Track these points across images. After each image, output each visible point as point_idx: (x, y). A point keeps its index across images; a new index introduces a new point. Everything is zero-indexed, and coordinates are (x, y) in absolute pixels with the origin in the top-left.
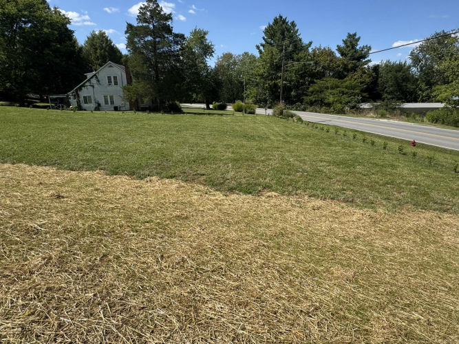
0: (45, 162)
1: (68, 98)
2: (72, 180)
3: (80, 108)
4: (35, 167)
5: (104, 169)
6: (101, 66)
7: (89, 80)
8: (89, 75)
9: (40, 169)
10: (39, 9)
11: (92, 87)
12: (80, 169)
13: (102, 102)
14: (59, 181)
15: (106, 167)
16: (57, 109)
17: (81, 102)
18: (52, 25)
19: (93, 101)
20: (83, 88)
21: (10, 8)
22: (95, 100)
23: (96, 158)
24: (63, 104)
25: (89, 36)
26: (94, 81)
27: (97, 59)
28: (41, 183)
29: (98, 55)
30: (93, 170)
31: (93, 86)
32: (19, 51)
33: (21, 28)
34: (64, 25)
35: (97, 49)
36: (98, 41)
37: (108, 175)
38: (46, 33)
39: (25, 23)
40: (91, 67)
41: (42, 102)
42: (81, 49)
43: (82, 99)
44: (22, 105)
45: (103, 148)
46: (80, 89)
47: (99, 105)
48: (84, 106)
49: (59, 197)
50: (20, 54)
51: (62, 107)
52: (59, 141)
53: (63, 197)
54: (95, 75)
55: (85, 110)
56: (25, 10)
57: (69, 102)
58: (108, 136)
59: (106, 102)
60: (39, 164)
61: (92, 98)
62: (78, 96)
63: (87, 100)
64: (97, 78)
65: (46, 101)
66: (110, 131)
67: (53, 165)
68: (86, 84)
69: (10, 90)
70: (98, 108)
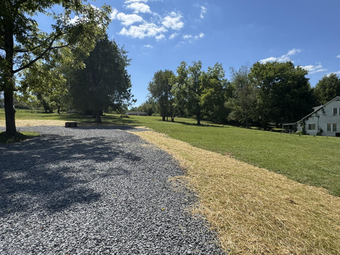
0: (279, 170)
1: (296, 125)
2: (300, 191)
3: (304, 133)
4: (272, 173)
5: (327, 188)
6: (328, 100)
7: (316, 112)
8: (316, 109)
9: (276, 175)
10: (287, 70)
11: (317, 118)
12: (305, 182)
13: (325, 129)
14: (290, 188)
15: (329, 186)
16: (287, 132)
17: (306, 128)
18: (294, 78)
19: (316, 128)
20: (310, 118)
21: (270, 73)
22: (318, 127)
23: (319, 176)
24: (292, 129)
25: (321, 79)
26: (320, 113)
27: (325, 95)
28: (278, 186)
29: (326, 92)
30: (317, 186)
31: (319, 117)
32: (270, 97)
33: (274, 83)
34: (302, 76)
35: (326, 88)
36: (329, 82)
37: (331, 194)
38: (289, 84)
39: (277, 80)
40: (318, 102)
41: (277, 127)
42: (313, 90)
43: (307, 126)
44: (265, 130)
45: (326, 169)
46: (307, 119)
47: (322, 131)
48: (308, 131)
49: (292, 202)
50: (270, 99)
51: (291, 131)
52: (289, 157)
53: (295, 204)
54: (322, 108)
55: (308, 134)
56: (278, 72)
57: (296, 128)
58: (330, 159)
59: (329, 129)
60: (276, 172)
61: (316, 126)
62: (305, 124)
63: (310, 127)
64: (323, 110)
65: (281, 127)
66: (333, 154)
67: (284, 174)
68: (313, 115)
69: (261, 120)
70: (320, 133)
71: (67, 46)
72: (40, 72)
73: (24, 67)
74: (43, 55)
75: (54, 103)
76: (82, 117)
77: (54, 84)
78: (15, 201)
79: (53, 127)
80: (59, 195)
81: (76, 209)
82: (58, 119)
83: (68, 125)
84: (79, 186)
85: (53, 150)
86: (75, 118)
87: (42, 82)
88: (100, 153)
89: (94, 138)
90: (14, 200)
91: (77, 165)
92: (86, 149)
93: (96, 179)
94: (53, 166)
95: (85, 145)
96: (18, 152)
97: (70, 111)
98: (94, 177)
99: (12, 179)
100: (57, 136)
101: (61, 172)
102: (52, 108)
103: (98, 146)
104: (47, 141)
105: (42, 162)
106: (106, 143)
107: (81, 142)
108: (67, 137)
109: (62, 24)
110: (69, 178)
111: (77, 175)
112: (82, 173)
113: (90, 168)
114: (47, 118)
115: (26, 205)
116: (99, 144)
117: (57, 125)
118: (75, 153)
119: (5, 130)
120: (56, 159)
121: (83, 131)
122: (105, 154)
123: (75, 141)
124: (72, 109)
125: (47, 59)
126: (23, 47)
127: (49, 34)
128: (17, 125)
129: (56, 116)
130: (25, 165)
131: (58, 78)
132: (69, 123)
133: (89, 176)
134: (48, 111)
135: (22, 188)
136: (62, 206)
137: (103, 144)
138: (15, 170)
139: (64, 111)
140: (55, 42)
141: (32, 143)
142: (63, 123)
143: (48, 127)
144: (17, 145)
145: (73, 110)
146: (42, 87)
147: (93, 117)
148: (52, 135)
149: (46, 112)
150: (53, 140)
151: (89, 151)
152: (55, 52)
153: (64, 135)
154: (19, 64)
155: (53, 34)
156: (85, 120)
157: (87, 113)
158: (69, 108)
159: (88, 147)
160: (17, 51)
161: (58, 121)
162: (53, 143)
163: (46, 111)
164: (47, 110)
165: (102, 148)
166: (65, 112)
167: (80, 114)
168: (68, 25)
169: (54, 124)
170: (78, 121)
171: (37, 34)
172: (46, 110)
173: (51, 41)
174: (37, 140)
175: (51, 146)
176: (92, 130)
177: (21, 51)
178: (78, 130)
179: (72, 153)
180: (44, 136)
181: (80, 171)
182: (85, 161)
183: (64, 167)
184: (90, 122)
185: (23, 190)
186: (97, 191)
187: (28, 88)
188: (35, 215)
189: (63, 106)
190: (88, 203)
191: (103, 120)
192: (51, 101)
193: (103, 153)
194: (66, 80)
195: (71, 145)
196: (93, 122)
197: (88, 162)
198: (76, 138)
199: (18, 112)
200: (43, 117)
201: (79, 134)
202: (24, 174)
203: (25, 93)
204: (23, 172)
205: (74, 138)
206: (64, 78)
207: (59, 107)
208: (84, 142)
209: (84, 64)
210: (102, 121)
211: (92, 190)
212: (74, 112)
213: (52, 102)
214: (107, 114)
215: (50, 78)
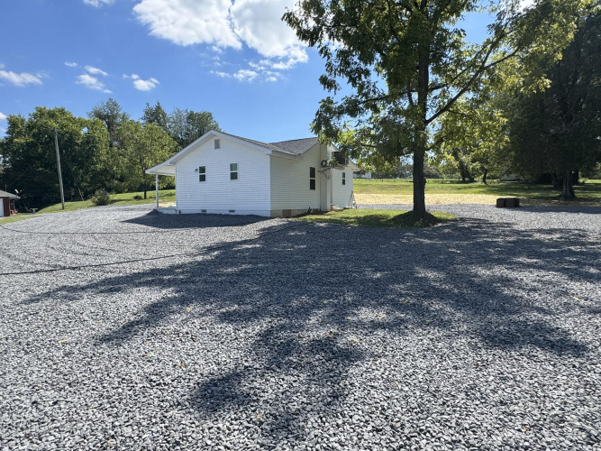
71: (513, 55)
72: (463, 114)
73: (441, 111)
74: (469, 84)
75: (477, 165)
76: (530, 189)
77: (483, 131)
78: (433, 311)
79: (474, 207)
80: (499, 322)
81: (534, 356)
82: (484, 192)
83: (502, 204)
84: (535, 316)
85: (479, 244)
86: (515, 190)
87: (464, 131)
88: (577, 263)
89: (561, 231)
90: (432, 309)
91: (528, 277)
92: (544, 250)
93: (572, 313)
94: (483, 272)
95: (538, 242)
96: (429, 242)
97: (505, 177)
98: (568, 307)
99: (426, 279)
100: (485, 222)
101: (499, 285)
102: (473, 175)
103: (572, 248)
104: (469, 228)
105: (463, 262)
106: (593, 244)
107: (530, 236)
108: (502, 225)
109: (506, 17)
110: (514, 297)
111: (529, 295)
112: (540, 295)
113: (557, 288)
114: (466, 191)
115: (450, 321)
116: (574, 244)
117: (482, 202)
118: (520, 254)
119: (412, 209)
120: (487, 261)
121: (533, 215)
122: (592, 265)
123: (518, 233)
124: (511, 173)
125: (476, 90)
126: (441, 80)
127: (481, 44)
128: (427, 203)
129: (480, 187)
130: (441, 262)
131: (491, 118)
132: (505, 199)
133: (554, 303)
134: (466, 179)
135: (441, 295)
136: (506, 343)
137: (583, 244)
138: (429, 267)
139: (494, 178)
140: (491, 55)
141: (447, 230)
142: (492, 199)
143: (467, 205)
144: (426, 230)
145: (513, 176)
146: (464, 139)
147: (554, 189)
148: (476, 220)
149: (464, 182)
150: (477, 227)
151: (549, 255)
152: (490, 72)
153: (497, 221)
154: (434, 109)
155: (488, 42)
156: (536, 194)
157: (543, 180)
158: (504, 171)
159: (548, 246)
160: (433, 89)
161: (484, 195)
162: (477, 232)
163: (464, 179)
164: (466, 177)
165: (581, 253)
166: (495, 181)
167: (526, 182)
168: (519, 14)
169: (476, 202)
170: (522, 196)
171: (461, 52)
172: (464, 176)
173: (483, 56)
174: (453, 225)
175: (476, 238)
176: (554, 215)
177: (437, 88)
178: (521, 213)
179: (515, 255)
180: (463, 220)
181: (535, 290)
182: (543, 273)
183: (502, 276)
184: (548, 199)
185: (442, 298)
186: (578, 337)
187: (444, 144)
188: (463, 341)
189: (492, 169)
190: (560, 356)
191: (579, 194)
192: (474, 161)
193: (585, 264)
194: (506, 120)
195: (512, 239)
196: (554, 198)
197: (550, 276)
198: (520, 227)
199: (430, 183)
200: (459, 189)
201: (524, 220)
202: (442, 276)
203: (438, 152)
204: (439, 271)
205: (515, 227)
206: (503, 117)
207: (486, 171)
208: (537, 236)
209: (548, 81)
210: (576, 195)
211: (566, 333)
212: (515, 178)
213: (474, 164)
214: (588, 181)
215: (479, 121)
